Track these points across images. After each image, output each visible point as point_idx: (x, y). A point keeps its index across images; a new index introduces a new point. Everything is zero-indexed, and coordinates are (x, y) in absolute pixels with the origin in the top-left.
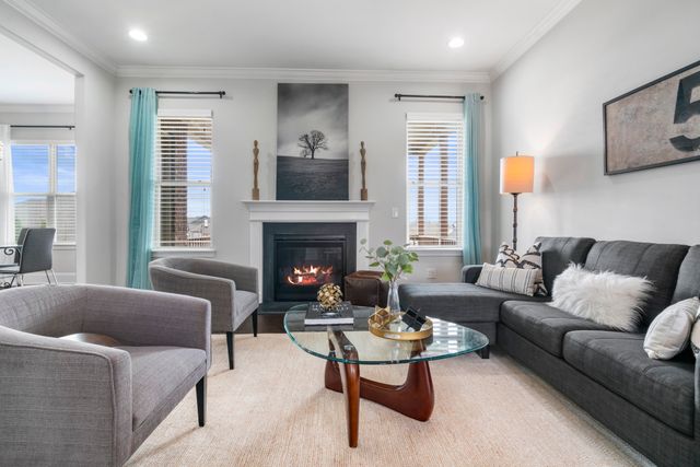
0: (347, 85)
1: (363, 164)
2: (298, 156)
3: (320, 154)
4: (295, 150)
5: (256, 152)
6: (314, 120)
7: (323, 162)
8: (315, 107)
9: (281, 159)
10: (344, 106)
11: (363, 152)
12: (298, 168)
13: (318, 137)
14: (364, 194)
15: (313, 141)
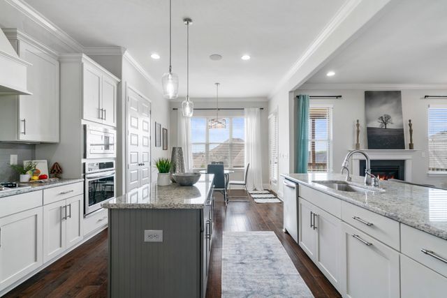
0: (400, 92)
1: (411, 131)
2: (378, 127)
3: (389, 126)
4: (376, 124)
5: (358, 125)
6: (384, 109)
7: (390, 130)
8: (385, 103)
9: (369, 129)
10: (399, 101)
11: (410, 125)
12: (378, 133)
13: (388, 118)
14: (411, 146)
15: (385, 120)
